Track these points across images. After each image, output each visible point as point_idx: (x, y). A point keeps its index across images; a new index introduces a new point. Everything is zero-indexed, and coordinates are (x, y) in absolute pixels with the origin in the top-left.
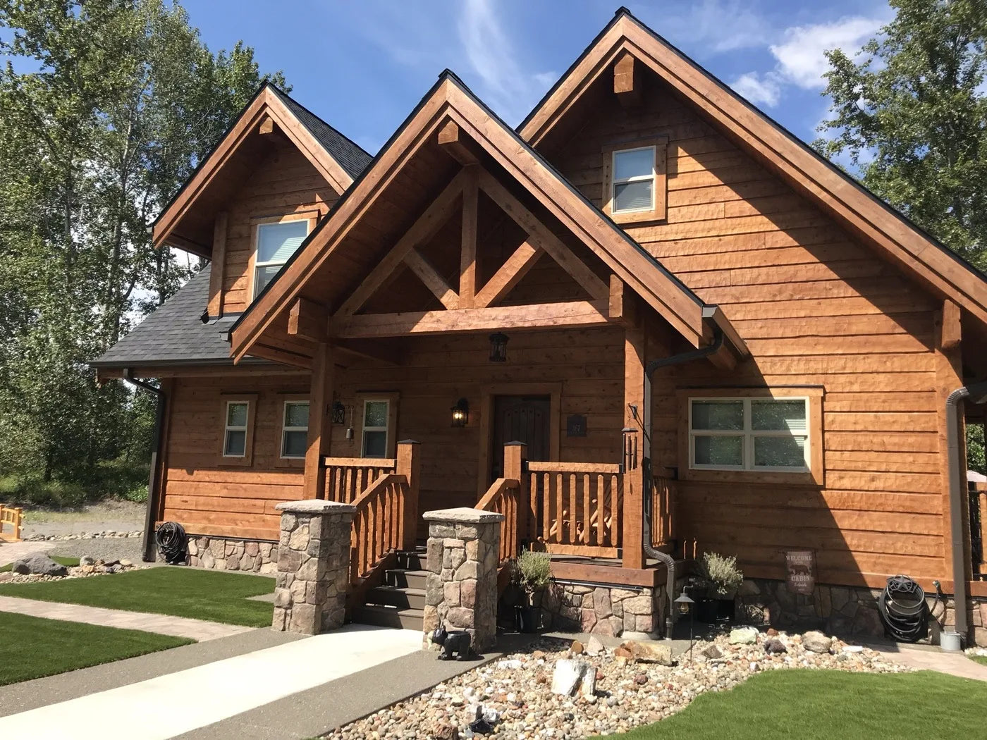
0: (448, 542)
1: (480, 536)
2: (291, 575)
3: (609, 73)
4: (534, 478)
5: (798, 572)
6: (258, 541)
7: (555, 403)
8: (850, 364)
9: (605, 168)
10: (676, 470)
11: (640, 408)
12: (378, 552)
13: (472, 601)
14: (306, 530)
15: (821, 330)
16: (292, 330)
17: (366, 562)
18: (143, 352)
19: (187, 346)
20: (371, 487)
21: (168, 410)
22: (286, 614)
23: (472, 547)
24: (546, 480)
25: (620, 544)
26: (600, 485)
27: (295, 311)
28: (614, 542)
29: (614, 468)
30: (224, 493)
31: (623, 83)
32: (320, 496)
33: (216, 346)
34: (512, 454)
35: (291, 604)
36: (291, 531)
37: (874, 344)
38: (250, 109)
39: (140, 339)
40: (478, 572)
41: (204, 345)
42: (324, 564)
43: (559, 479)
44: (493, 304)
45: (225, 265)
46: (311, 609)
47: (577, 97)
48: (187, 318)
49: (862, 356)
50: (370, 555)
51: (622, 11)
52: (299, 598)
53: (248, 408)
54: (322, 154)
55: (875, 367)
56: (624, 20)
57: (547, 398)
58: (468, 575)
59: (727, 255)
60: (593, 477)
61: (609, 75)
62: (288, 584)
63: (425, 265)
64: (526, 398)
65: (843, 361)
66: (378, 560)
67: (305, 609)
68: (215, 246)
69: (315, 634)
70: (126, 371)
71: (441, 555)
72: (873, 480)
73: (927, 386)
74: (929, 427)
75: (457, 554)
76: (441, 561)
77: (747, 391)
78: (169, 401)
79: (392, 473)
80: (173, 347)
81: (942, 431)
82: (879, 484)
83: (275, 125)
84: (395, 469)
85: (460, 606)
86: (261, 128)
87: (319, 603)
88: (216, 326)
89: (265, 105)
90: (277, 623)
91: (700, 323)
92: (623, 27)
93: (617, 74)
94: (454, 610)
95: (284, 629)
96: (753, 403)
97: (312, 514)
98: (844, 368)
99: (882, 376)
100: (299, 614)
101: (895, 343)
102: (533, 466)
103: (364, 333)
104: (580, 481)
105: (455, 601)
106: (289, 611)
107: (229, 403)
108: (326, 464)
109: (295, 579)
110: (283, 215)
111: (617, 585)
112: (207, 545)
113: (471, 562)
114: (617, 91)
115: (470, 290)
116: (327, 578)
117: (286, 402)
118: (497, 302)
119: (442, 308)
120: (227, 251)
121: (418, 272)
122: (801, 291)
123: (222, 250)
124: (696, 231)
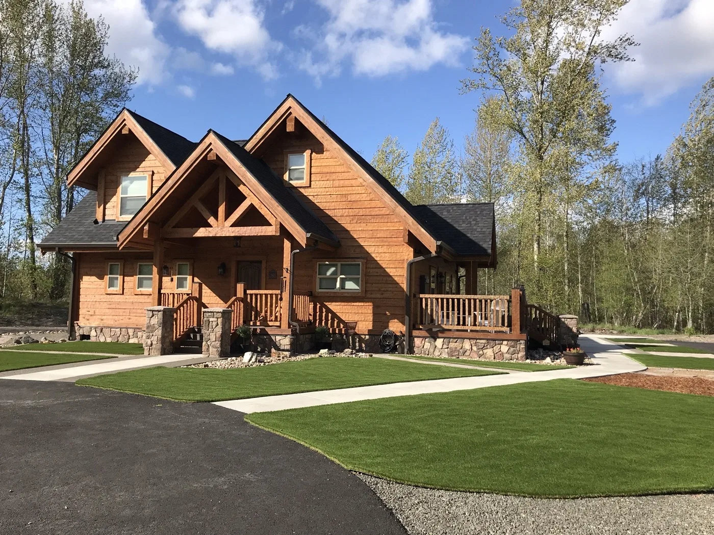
0: (211, 319)
1: (223, 316)
2: (151, 334)
3: (284, 122)
4: (249, 296)
5: (351, 329)
6: (127, 328)
7: (264, 265)
8: (376, 249)
9: (285, 161)
10: (311, 292)
11: (289, 269)
12: (185, 327)
13: (220, 339)
14: (157, 317)
15: (367, 236)
16: (145, 236)
17: (180, 331)
18: (65, 239)
19: (88, 237)
20: (181, 301)
21: (77, 267)
22: (150, 349)
23: (220, 320)
24: (254, 297)
25: (280, 321)
26: (274, 298)
27: (146, 227)
28: (279, 320)
29: (278, 292)
30: (108, 306)
31: (290, 128)
32: (159, 304)
33: (103, 237)
34: (240, 287)
35: (152, 345)
36: (151, 317)
37: (385, 242)
38: (116, 121)
39: (61, 232)
40: (222, 329)
41: (97, 237)
42: (164, 329)
43: (259, 296)
44: (232, 226)
45: (105, 196)
46: (160, 346)
47: (271, 132)
48: (85, 222)
49: (380, 246)
50: (182, 328)
51: (289, 96)
52: (154, 343)
53: (119, 266)
54: (154, 147)
55: (385, 251)
56: (290, 99)
57: (260, 262)
58: (219, 330)
59: (333, 203)
60: (271, 295)
61: (284, 124)
62: (150, 337)
63: (203, 208)
64: (252, 262)
65: (374, 248)
66: (185, 330)
67: (157, 345)
68: (99, 186)
69: (161, 355)
70: (57, 249)
71: (209, 324)
72: (382, 294)
73: (402, 258)
74: (402, 274)
75: (214, 324)
76: (209, 327)
77: (338, 260)
78: (78, 264)
79: (190, 295)
80: (81, 237)
81: (405, 275)
82: (384, 296)
83: (130, 130)
84: (192, 294)
85: (216, 341)
86: (123, 131)
87: (163, 343)
88: (102, 226)
89: (124, 120)
90: (146, 353)
91: (306, 239)
92: (290, 102)
93: (288, 123)
94: (213, 343)
95: (149, 354)
96: (341, 264)
97: (159, 311)
98: (374, 251)
99: (387, 255)
100: (155, 349)
101: (392, 241)
102: (249, 292)
103: (177, 236)
104: (272, 298)
105: (214, 340)
106: (151, 348)
107: (109, 263)
108: (162, 292)
109: (153, 335)
110: (130, 172)
111: (278, 335)
112: (101, 331)
113: (220, 326)
114: (287, 131)
115: (222, 219)
116: (166, 335)
117: (139, 263)
118: (234, 225)
119: (211, 226)
120: (105, 188)
121: (200, 211)
122: (360, 219)
123: (103, 188)
124: (321, 192)
